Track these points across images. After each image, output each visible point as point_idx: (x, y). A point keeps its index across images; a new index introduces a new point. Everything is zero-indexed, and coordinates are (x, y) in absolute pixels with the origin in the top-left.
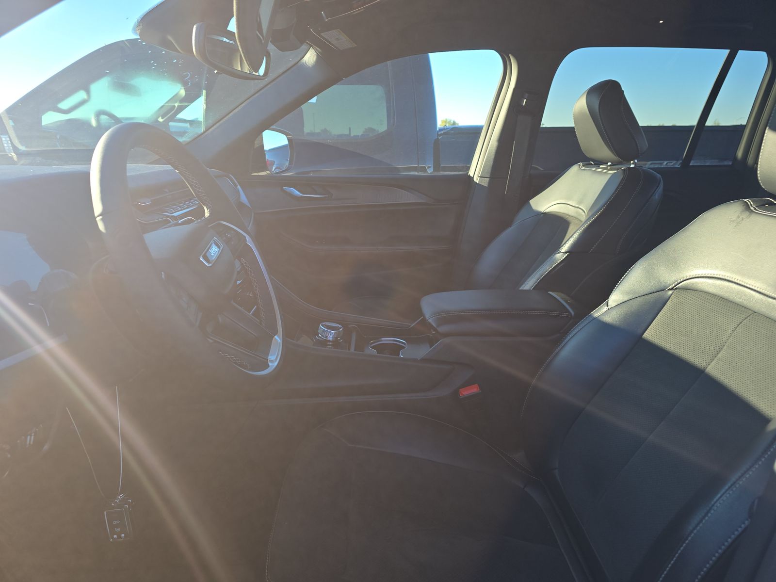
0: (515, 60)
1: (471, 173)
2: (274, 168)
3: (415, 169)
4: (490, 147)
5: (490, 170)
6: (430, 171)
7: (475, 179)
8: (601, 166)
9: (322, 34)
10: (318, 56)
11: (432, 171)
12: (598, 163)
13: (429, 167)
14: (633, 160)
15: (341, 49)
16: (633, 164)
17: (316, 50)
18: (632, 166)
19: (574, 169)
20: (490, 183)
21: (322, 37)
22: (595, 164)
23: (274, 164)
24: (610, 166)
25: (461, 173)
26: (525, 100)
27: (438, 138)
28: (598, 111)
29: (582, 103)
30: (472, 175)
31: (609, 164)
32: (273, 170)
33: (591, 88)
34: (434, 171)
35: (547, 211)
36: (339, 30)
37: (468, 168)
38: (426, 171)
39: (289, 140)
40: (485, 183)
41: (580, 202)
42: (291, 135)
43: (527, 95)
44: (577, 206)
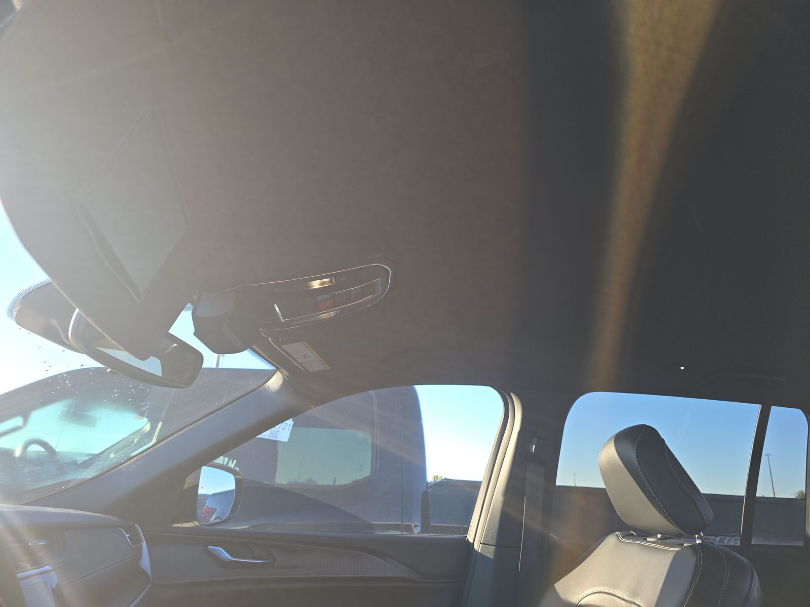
0: (518, 400)
1: (470, 538)
2: (214, 517)
3: (397, 527)
4: (493, 504)
5: (495, 535)
6: (417, 531)
7: (476, 547)
8: (649, 539)
9: (284, 347)
10: (284, 380)
11: (420, 531)
12: (642, 534)
13: (415, 526)
14: (698, 533)
15: (311, 371)
16: (698, 538)
17: (283, 373)
18: (698, 541)
19: (611, 541)
20: (496, 553)
21: (284, 350)
22: (638, 536)
23: (214, 513)
24: (660, 539)
25: (456, 536)
26: (534, 446)
27: (427, 490)
28: (636, 462)
29: (610, 452)
30: (471, 540)
31: (659, 536)
32: (212, 520)
33: (618, 433)
34: (422, 532)
35: (583, 602)
36: (306, 343)
37: (466, 530)
38: (411, 531)
39: (238, 482)
40: (490, 552)
41: (635, 594)
42: (241, 475)
43: (535, 440)
44: (629, 599)
